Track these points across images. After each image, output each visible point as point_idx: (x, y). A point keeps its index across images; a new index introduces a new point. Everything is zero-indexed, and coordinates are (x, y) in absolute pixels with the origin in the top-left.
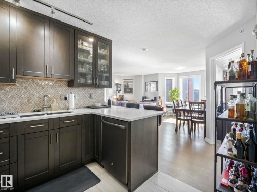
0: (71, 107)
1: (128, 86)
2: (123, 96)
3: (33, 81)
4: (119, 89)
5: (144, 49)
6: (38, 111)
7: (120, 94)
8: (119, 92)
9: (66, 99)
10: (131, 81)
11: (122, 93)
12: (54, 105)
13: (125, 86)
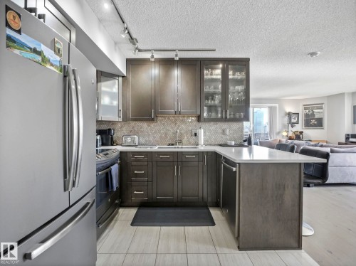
0: (200, 143)
1: (313, 114)
2: (301, 133)
3: (169, 119)
4: (293, 121)
5: (313, 54)
6: (172, 145)
7: (295, 129)
8: (292, 127)
9: (196, 134)
10: (320, 106)
11: (298, 128)
12: (185, 140)
13: (307, 115)
